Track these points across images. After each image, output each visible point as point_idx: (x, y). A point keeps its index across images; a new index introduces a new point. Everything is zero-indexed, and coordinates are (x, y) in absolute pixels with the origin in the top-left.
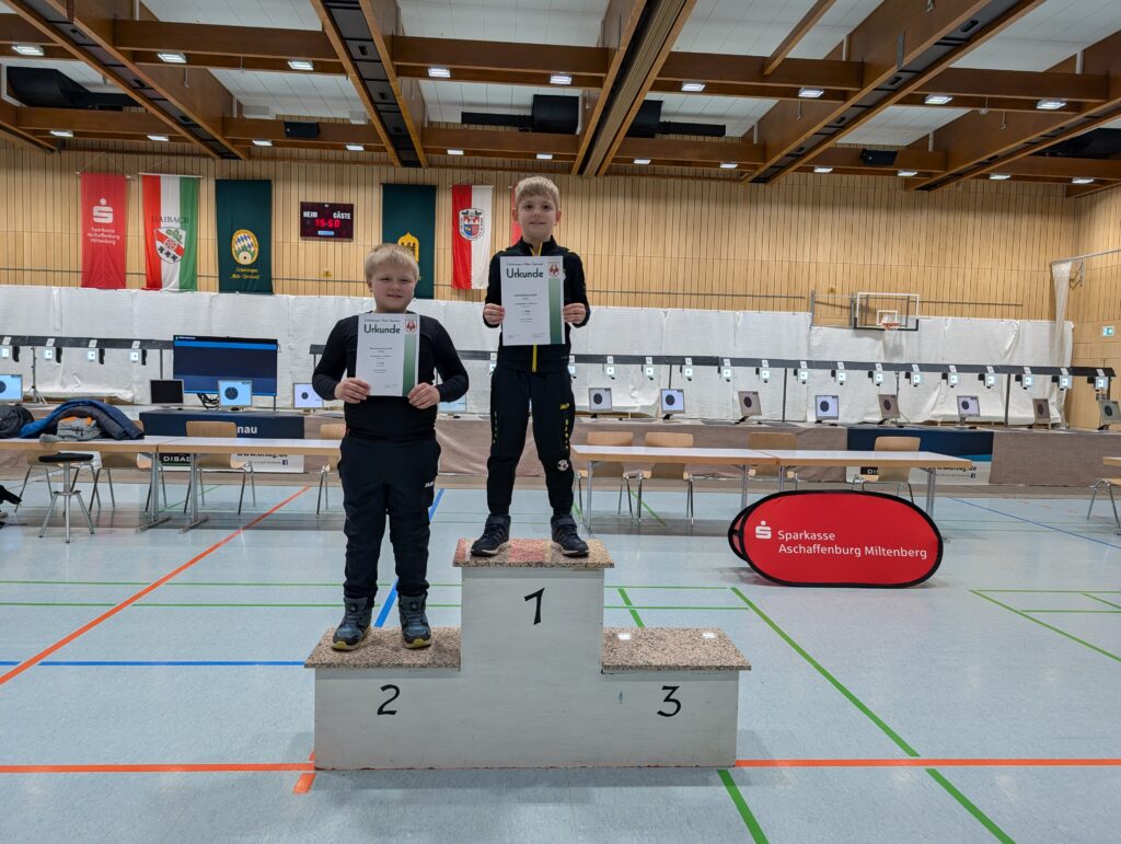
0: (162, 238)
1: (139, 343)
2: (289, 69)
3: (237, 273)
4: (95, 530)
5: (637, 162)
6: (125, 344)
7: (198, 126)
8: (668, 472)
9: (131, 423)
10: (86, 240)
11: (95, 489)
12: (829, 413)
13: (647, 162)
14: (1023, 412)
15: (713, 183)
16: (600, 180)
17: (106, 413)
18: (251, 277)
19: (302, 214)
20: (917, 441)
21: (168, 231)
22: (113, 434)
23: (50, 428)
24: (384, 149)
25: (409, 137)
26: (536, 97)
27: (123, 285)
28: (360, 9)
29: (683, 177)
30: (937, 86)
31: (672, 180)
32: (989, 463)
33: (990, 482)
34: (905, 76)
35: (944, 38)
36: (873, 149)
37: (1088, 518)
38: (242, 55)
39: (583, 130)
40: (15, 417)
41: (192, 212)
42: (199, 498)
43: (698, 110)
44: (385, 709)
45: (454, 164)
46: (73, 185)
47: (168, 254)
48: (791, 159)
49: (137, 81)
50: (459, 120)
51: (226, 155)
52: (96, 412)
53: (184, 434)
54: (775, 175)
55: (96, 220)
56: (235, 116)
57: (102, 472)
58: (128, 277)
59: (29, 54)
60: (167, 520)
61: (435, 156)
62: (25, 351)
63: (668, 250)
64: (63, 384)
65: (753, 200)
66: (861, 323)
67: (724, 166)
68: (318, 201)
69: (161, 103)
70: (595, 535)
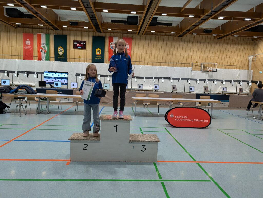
0: (42, 49)
1: (36, 73)
3: (59, 57)
4: (26, 114)
5: (152, 32)
6: (33, 73)
7: (50, 22)
8: (153, 103)
9: (34, 91)
10: (24, 49)
11: (26, 105)
12: (193, 90)
13: (154, 32)
14: (238, 91)
15: (169, 37)
16: (143, 36)
17: (28, 88)
18: (62, 58)
19: (74, 43)
20: (209, 97)
21: (43, 47)
22: (30, 93)
23: (16, 91)
24: (93, 28)
25: (98, 25)
26: (128, 16)
27: (33, 59)
29: (162, 35)
30: (221, 15)
31: (160, 36)
32: (228, 102)
33: (228, 106)
34: (213, 12)
35: (222, 4)
36: (207, 29)
37: (247, 114)
38: (60, 6)
39: (139, 24)
40: (8, 89)
41: (48, 42)
42: (49, 108)
43: (166, 20)
44: (85, 149)
45: (109, 32)
46: (21, 36)
47: (43, 52)
48: (187, 31)
49: (36, 12)
50: (110, 22)
51: (56, 29)
52: (26, 88)
53: (46, 93)
54: (184, 35)
55: (26, 44)
56: (58, 20)
57: (28, 101)
58: (34, 57)
59: (11, 5)
60: (42, 112)
61: (105, 30)
62: (10, 74)
63: (159, 52)
64: (19, 82)
65: (179, 41)
66: (203, 70)
67: (172, 33)
68: (78, 40)
69: (41, 17)
70: (137, 117)
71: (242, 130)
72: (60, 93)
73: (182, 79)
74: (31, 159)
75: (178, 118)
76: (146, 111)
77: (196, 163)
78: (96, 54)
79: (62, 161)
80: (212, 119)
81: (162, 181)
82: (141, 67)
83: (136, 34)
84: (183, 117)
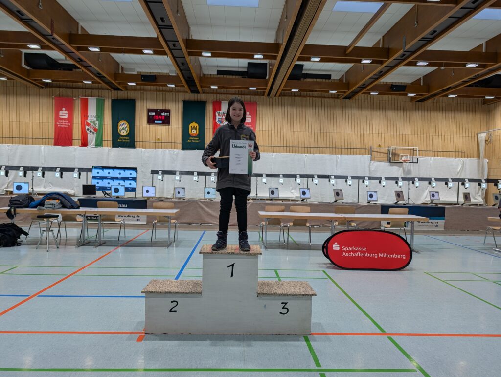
0: (88, 124)
1: (77, 169)
2: (143, 53)
3: (120, 139)
4: (59, 247)
5: (293, 90)
6: (72, 170)
7: (104, 77)
8: (300, 223)
9: (75, 202)
10: (56, 125)
11: (59, 231)
12: (374, 198)
13: (297, 90)
14: (462, 200)
15: (327, 99)
16: (277, 98)
17: (65, 198)
18: (126, 141)
19: (148, 114)
20: (407, 210)
21: (91, 122)
22: (68, 207)
23: (42, 204)
24: (183, 86)
25: (193, 81)
26: (249, 63)
27: (71, 145)
28: (173, 29)
29: (313, 97)
30: (422, 58)
31: (309, 98)
32: (444, 221)
33: (444, 229)
34: (407, 54)
35: (422, 38)
36: (396, 84)
37: (484, 244)
38: (123, 48)
39: (270, 77)
40: (27, 199)
41: (101, 113)
42: (102, 234)
43: (319, 68)
44: (172, 310)
45: (214, 92)
46: (52, 102)
47: (91, 131)
48: (360, 89)
49: (79, 59)
50: (216, 73)
51: (116, 89)
52: (60, 198)
53: (96, 206)
54: (353, 95)
55: (60, 117)
56: (120, 72)
57: (63, 222)
58: (74, 141)
59: (34, 47)
60: (89, 243)
61: (206, 89)
62: (29, 173)
64: (45, 187)
65: (344, 107)
66: (393, 160)
67: (331, 92)
68: (155, 108)
69: (89, 68)
70: (269, 250)
71: (473, 274)
72: (123, 206)
73: (353, 178)
74: (70, 331)
75: (348, 252)
76: (286, 239)
77: (386, 336)
78: (190, 133)
79: (128, 335)
80: (413, 253)
81: (323, 372)
82: (273, 157)
83: (264, 95)
84: (357, 249)
